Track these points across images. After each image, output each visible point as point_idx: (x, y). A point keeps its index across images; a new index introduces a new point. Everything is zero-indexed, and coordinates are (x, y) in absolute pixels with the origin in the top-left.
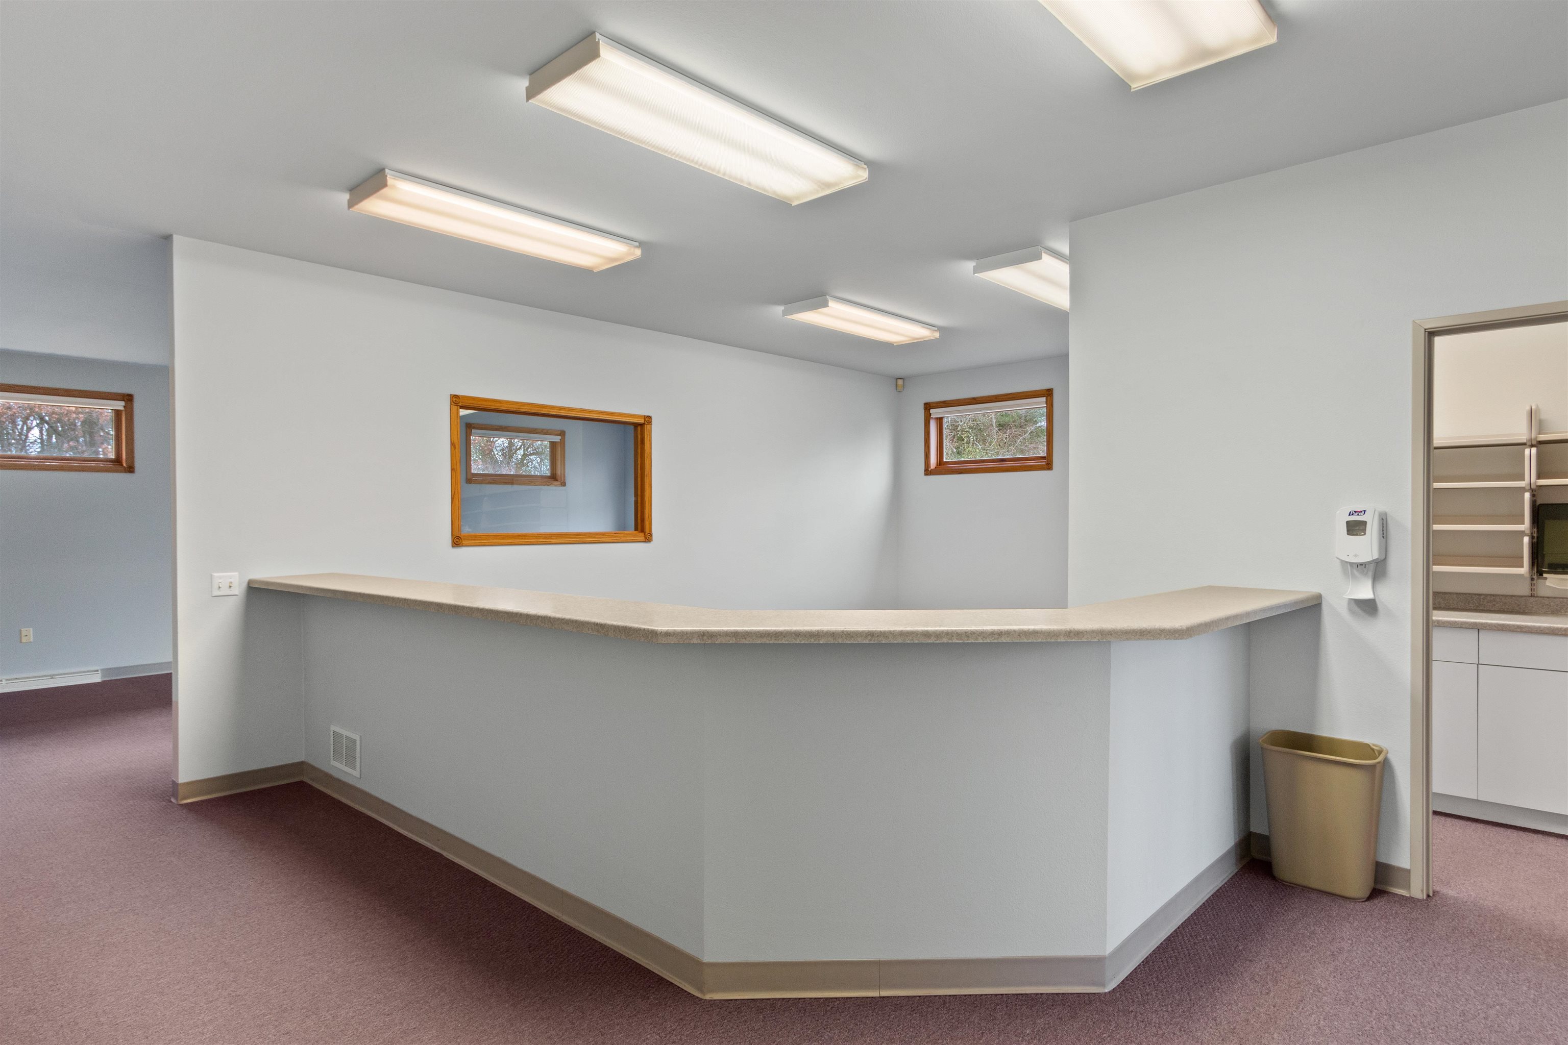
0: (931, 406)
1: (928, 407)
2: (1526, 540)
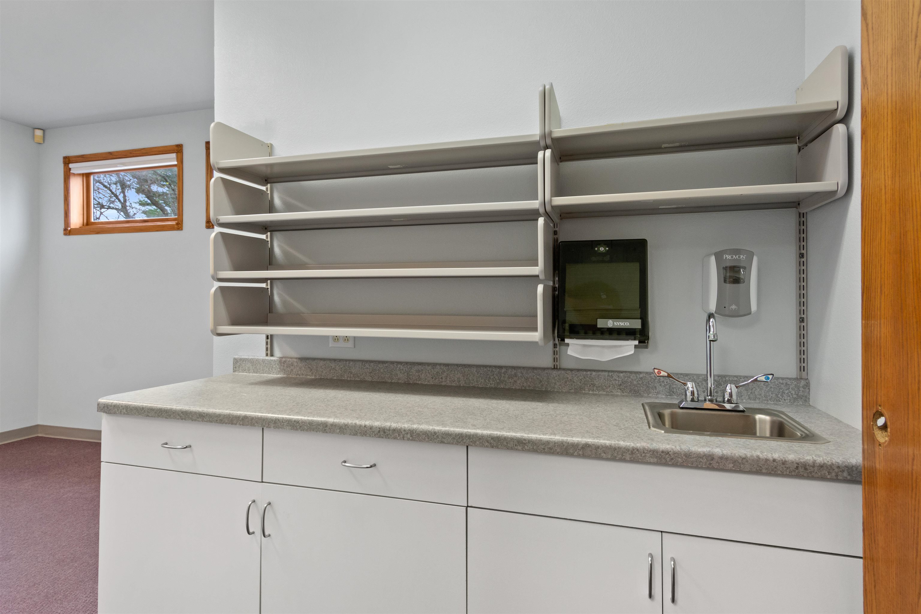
0: (71, 159)
1: (68, 161)
2: (540, 288)
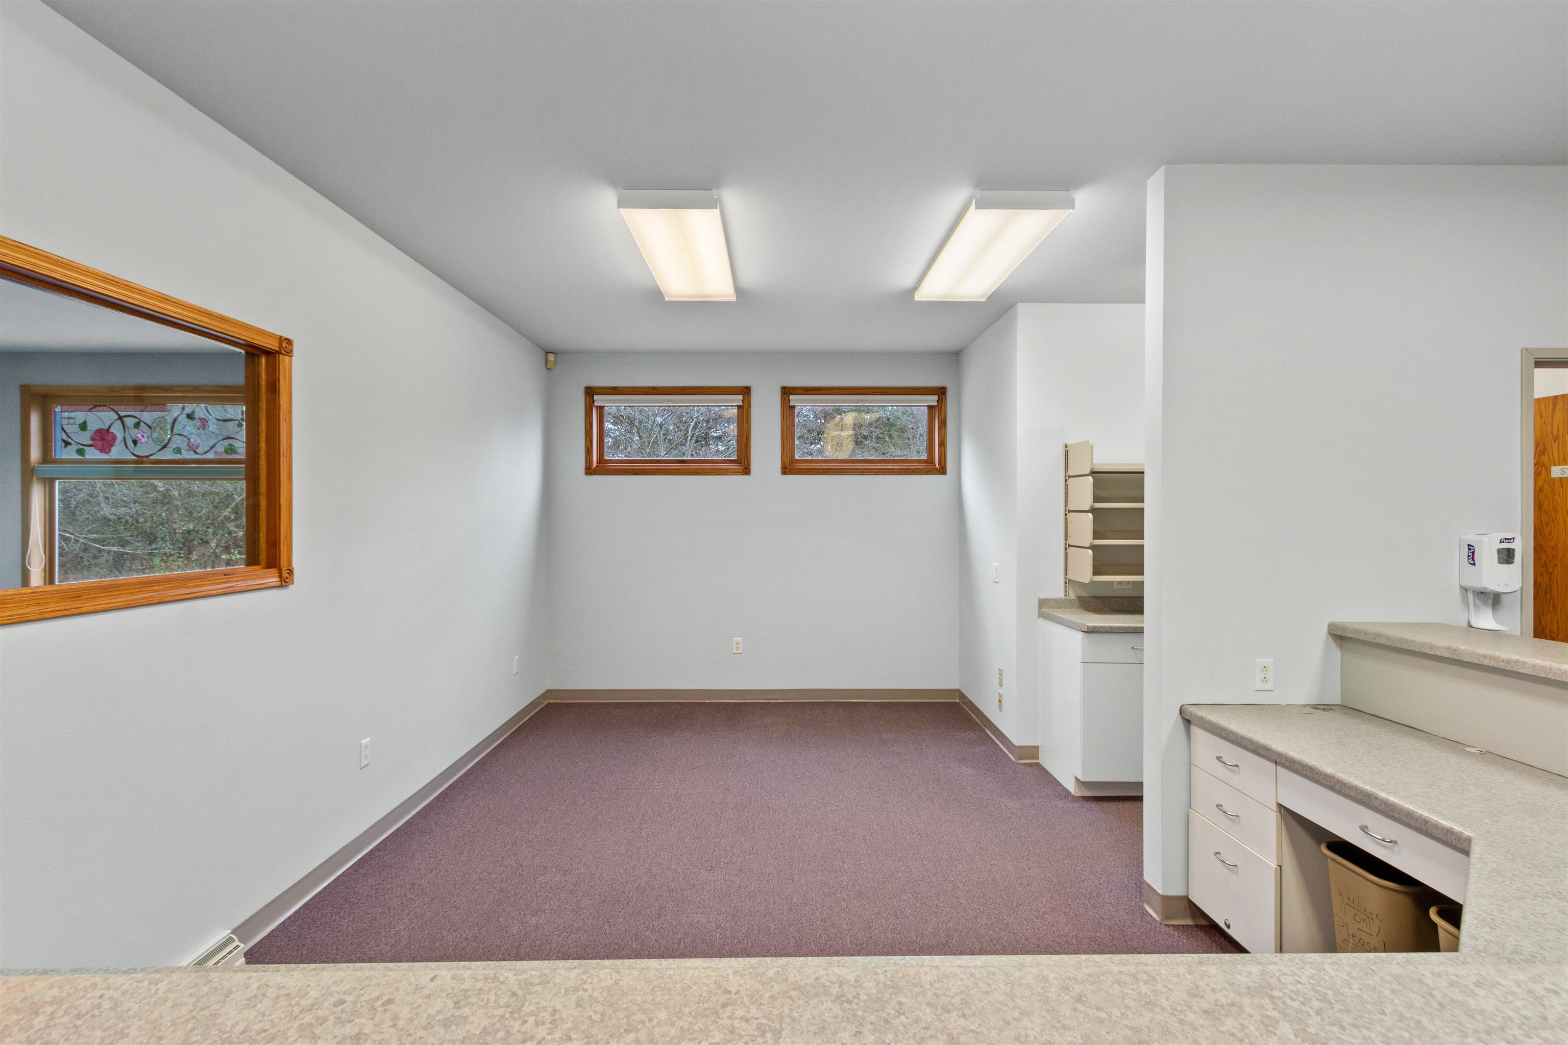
0: (593, 391)
1: (590, 391)
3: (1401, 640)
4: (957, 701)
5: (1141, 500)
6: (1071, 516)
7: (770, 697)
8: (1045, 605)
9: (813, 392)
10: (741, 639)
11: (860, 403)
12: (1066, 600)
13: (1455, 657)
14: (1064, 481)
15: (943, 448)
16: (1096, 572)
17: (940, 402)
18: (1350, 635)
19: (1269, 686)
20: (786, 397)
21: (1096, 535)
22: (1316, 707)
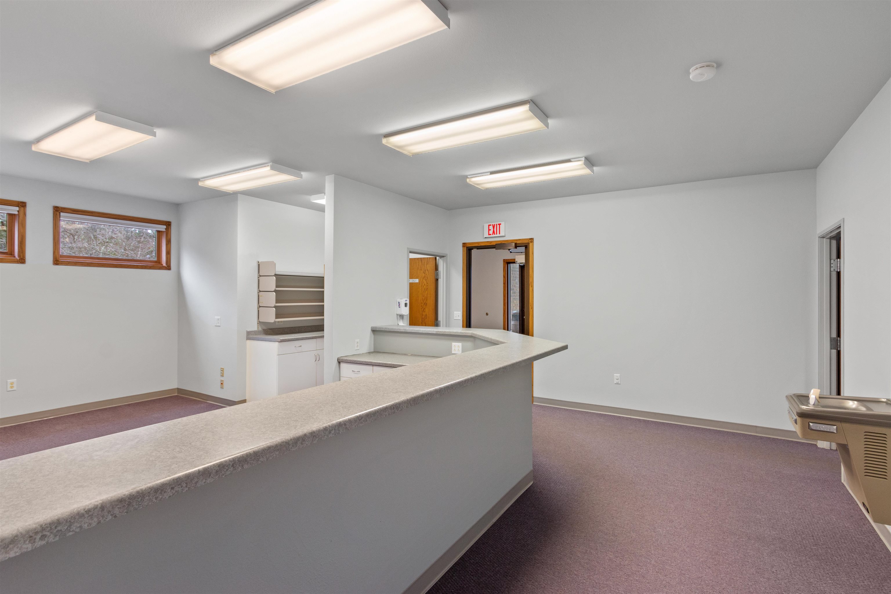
3: (392, 329)
4: (176, 394)
5: (323, 288)
6: (261, 294)
7: (42, 417)
8: (250, 334)
9: (80, 213)
10: (15, 380)
11: (114, 224)
12: (258, 331)
13: (406, 331)
14: (257, 277)
15: (169, 256)
16: (277, 317)
17: (167, 230)
18: (378, 330)
19: (358, 348)
20: (58, 213)
21: (277, 301)
22: (369, 353)
